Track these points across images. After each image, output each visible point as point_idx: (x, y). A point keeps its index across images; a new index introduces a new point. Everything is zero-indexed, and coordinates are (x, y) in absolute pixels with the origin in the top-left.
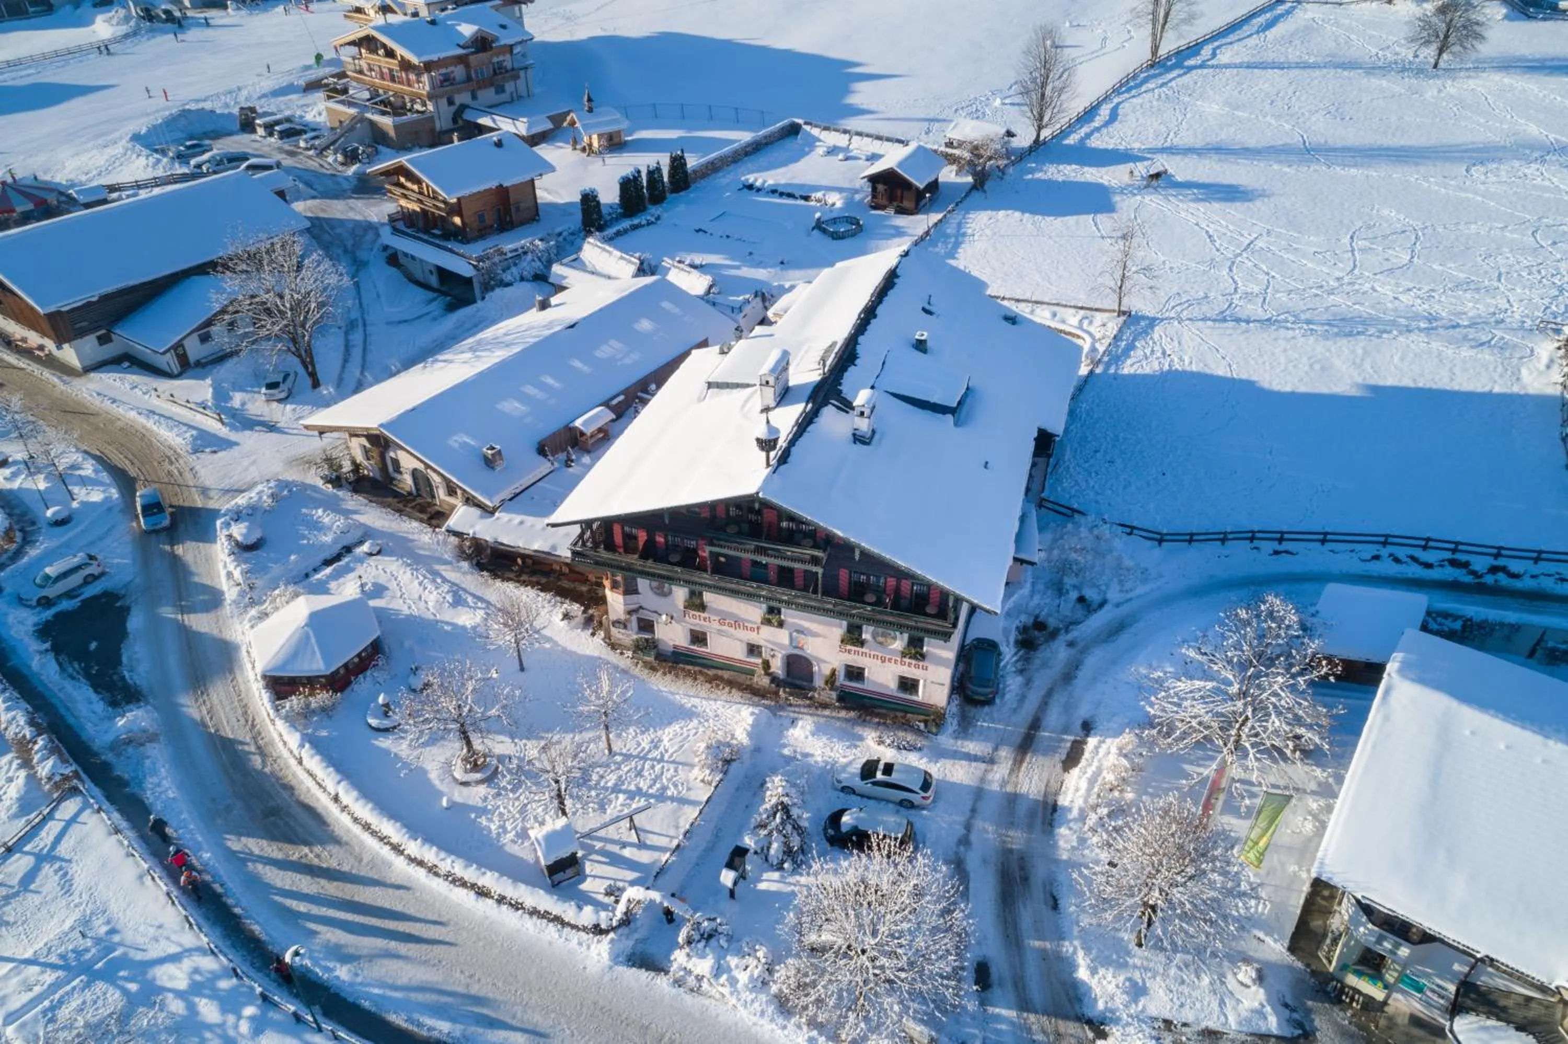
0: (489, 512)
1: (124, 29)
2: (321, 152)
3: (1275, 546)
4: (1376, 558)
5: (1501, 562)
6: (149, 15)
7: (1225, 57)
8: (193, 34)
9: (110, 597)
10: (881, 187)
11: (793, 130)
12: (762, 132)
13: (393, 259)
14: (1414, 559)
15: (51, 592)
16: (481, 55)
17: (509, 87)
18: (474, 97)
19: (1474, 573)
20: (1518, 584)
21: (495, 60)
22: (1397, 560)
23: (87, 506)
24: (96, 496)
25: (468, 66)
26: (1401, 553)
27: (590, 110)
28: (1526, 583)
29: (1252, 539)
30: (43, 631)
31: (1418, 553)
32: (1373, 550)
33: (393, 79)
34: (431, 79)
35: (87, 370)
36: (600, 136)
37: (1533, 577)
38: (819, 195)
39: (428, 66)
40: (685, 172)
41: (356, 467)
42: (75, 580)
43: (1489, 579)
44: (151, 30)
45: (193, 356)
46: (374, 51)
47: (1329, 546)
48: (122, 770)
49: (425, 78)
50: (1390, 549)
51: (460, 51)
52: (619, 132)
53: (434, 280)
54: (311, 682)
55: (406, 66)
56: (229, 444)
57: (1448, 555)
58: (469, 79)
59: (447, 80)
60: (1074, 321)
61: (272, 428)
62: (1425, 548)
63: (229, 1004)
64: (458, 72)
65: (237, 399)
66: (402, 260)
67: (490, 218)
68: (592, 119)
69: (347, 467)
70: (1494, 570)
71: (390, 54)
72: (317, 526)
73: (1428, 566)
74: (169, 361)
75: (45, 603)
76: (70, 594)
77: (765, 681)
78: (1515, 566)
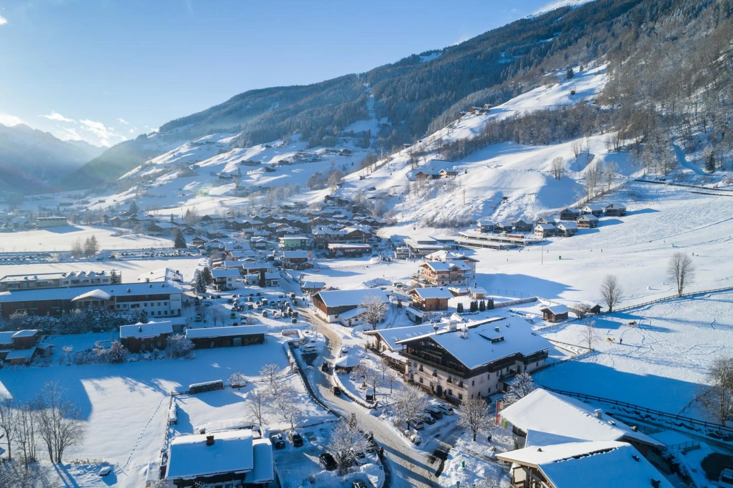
0: (392, 351)
1: (376, 262)
2: (405, 291)
3: (585, 399)
4: (614, 408)
5: (649, 414)
6: (384, 259)
7: (712, 298)
8: (393, 265)
9: (316, 354)
10: (546, 314)
11: (535, 300)
12: (524, 299)
13: (408, 314)
14: (625, 410)
15: (306, 350)
16: (455, 272)
17: (462, 282)
18: (450, 283)
19: (641, 416)
20: (653, 421)
21: (459, 274)
22: (620, 410)
23: (319, 341)
24: (321, 340)
25: (450, 274)
26: (621, 407)
27: (475, 287)
28: (657, 422)
29: (578, 396)
30: (302, 355)
31: (625, 408)
32: (613, 405)
33: (430, 276)
34: (439, 276)
35: (331, 323)
36: (477, 294)
37: (659, 420)
38: (529, 315)
39: (438, 273)
40: (493, 305)
41: (373, 346)
42: (311, 349)
43: (646, 419)
44: (383, 263)
45: (352, 324)
46: (427, 268)
47: (601, 402)
48: (305, 373)
49: (437, 276)
50: (618, 406)
51: (448, 270)
52: (483, 294)
53: (414, 319)
54: (342, 368)
55: (433, 272)
56: (351, 339)
57: (634, 410)
58: (449, 278)
59: (443, 277)
60: (576, 350)
61: (361, 338)
62: (628, 407)
63: (306, 399)
64: (447, 275)
65: (357, 332)
66: (410, 314)
67: (433, 306)
68: (475, 290)
69: (371, 345)
70: (647, 416)
71: (430, 269)
72: (360, 353)
73: (628, 412)
74: (347, 323)
75: (305, 351)
76: (309, 352)
77: (432, 392)
78: (653, 416)
